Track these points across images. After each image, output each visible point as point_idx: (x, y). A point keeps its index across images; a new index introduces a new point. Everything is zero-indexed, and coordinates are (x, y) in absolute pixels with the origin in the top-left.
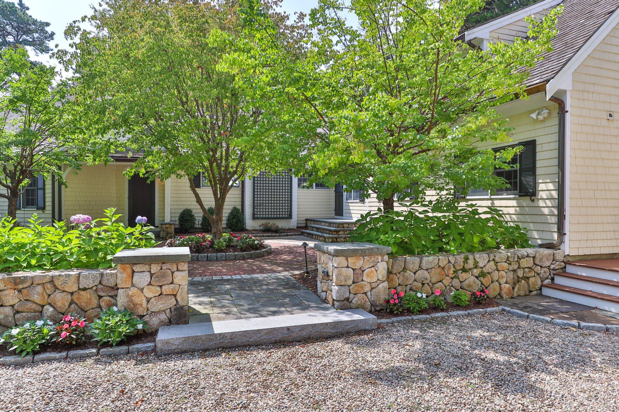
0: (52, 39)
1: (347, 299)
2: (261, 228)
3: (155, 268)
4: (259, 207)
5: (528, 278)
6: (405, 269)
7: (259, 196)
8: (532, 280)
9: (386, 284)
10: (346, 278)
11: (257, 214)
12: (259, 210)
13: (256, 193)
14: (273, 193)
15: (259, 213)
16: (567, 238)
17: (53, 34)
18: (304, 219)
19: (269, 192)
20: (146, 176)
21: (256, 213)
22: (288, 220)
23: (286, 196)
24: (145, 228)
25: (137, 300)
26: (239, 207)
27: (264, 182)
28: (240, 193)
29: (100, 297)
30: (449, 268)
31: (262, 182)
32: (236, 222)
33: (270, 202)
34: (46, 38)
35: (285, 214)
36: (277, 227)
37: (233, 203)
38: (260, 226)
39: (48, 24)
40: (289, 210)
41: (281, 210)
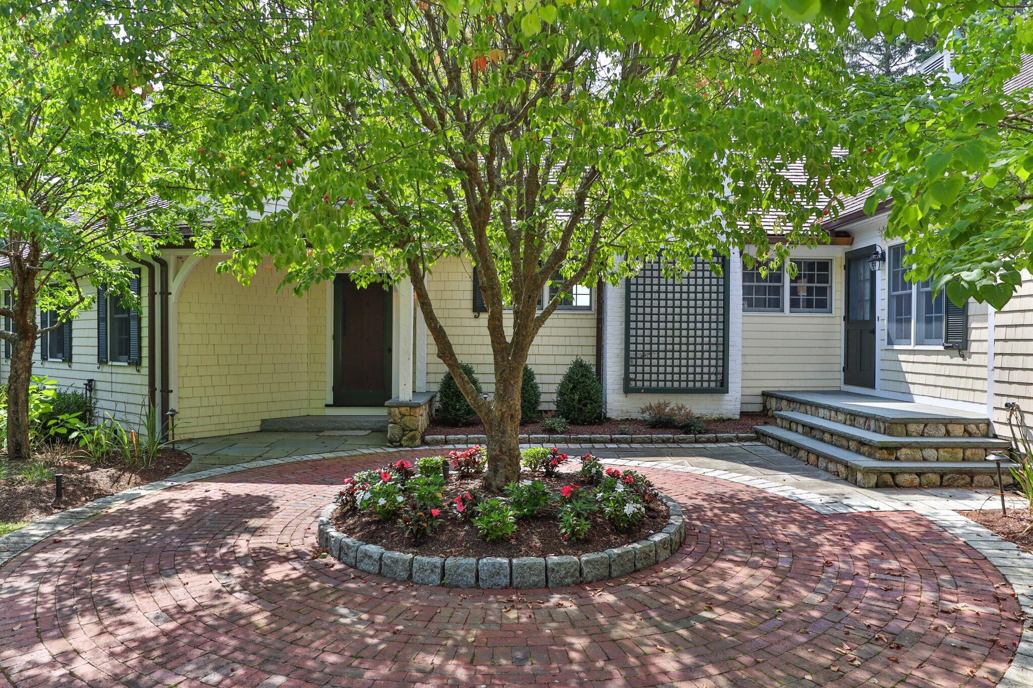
2: (647, 416)
4: (640, 362)
7: (640, 332)
11: (635, 380)
12: (640, 369)
13: (633, 325)
14: (677, 325)
15: (640, 377)
18: (759, 391)
19: (666, 322)
21: (632, 376)
22: (716, 397)
23: (714, 333)
26: (589, 360)
27: (655, 296)
28: (594, 323)
31: (648, 296)
32: (580, 401)
33: (669, 347)
35: (709, 381)
36: (688, 415)
37: (575, 350)
38: (643, 412)
40: (720, 370)
41: (698, 370)
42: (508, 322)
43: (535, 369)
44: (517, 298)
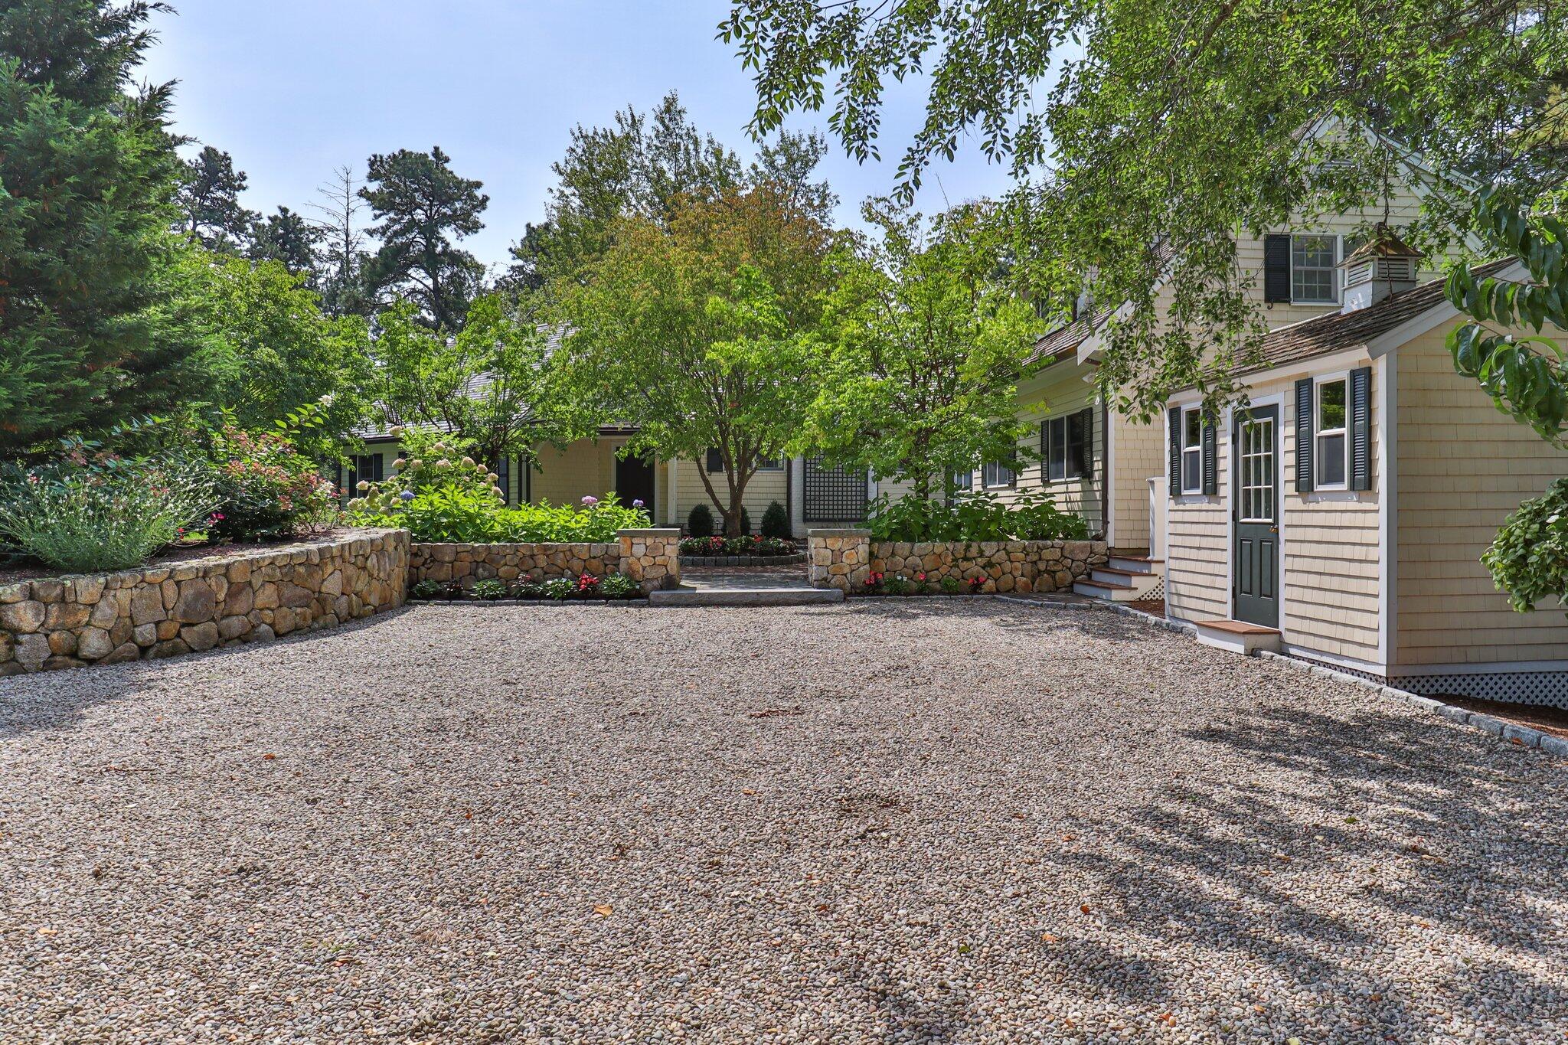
0: (484, 209)
1: (825, 579)
3: (649, 541)
4: (812, 502)
5: (1054, 572)
6: (893, 554)
8: (1059, 575)
9: (867, 567)
10: (825, 559)
11: (811, 514)
12: (813, 507)
15: (813, 512)
16: (1111, 527)
17: (486, 199)
20: (642, 457)
21: (809, 511)
24: (642, 512)
25: (635, 567)
26: (782, 502)
28: (785, 479)
29: (606, 565)
30: (947, 556)
32: (776, 527)
33: (831, 495)
34: (474, 207)
35: (857, 513)
37: (774, 496)
39: (478, 185)
40: (862, 508)
42: (736, 478)
43: (748, 509)
44: (739, 466)
